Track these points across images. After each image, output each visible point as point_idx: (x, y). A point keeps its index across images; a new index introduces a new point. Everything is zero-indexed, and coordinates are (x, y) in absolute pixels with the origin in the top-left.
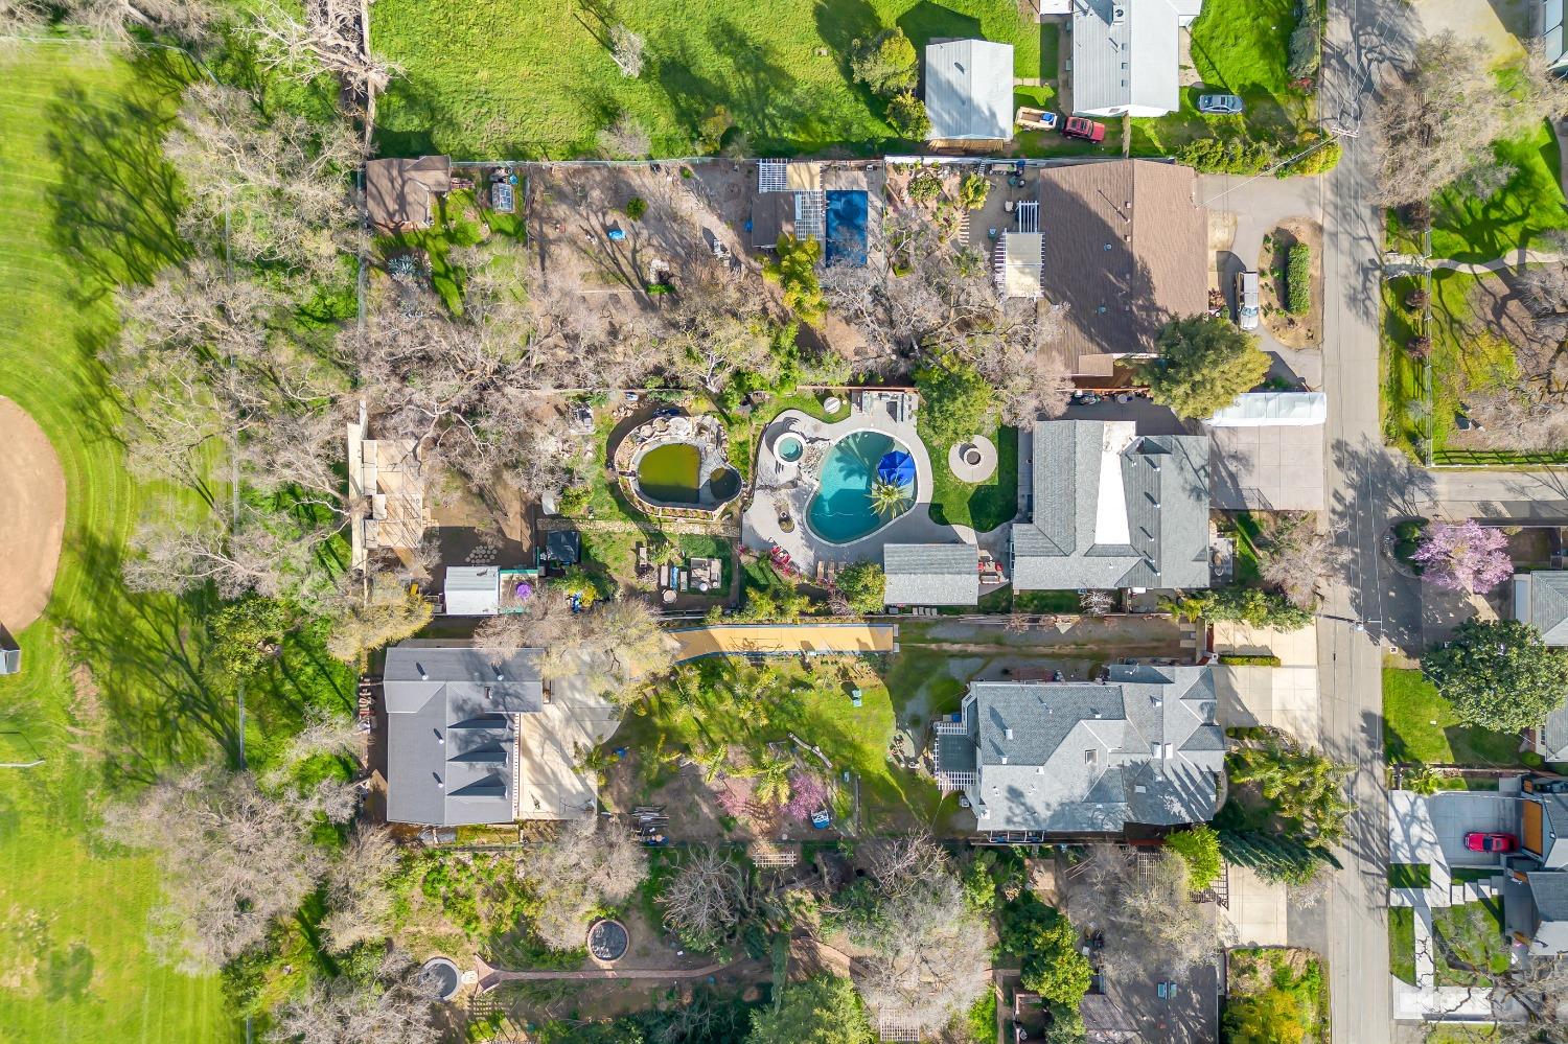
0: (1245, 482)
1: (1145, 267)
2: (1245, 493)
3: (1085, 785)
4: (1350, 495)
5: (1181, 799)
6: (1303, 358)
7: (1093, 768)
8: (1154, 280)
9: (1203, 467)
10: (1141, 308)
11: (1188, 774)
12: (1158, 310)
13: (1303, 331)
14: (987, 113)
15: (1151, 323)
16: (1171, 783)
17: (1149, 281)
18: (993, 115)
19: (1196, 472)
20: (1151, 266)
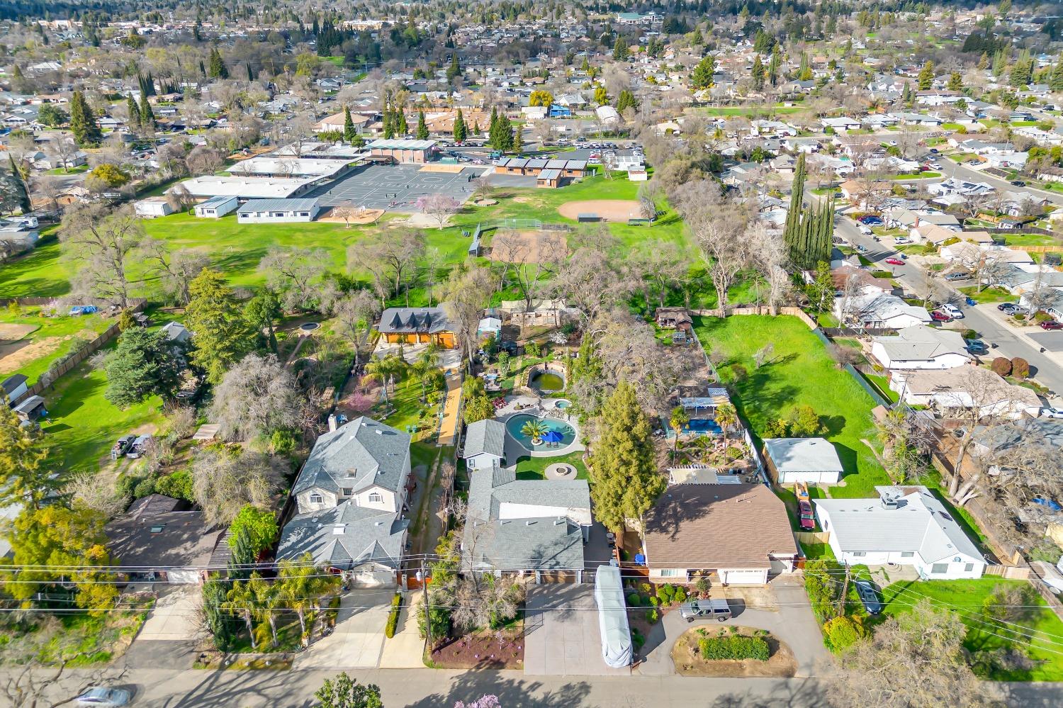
0: (548, 618)
1: (705, 513)
2: (539, 616)
3: (333, 469)
4: (538, 695)
5: (299, 542)
6: (664, 660)
7: (342, 476)
8: (698, 521)
9: (558, 563)
10: (674, 509)
11: (316, 548)
12: (677, 524)
13: (690, 661)
14: (788, 455)
15: (665, 519)
16: (313, 533)
17: (697, 517)
18: (789, 459)
19: (554, 557)
20: (708, 517)
